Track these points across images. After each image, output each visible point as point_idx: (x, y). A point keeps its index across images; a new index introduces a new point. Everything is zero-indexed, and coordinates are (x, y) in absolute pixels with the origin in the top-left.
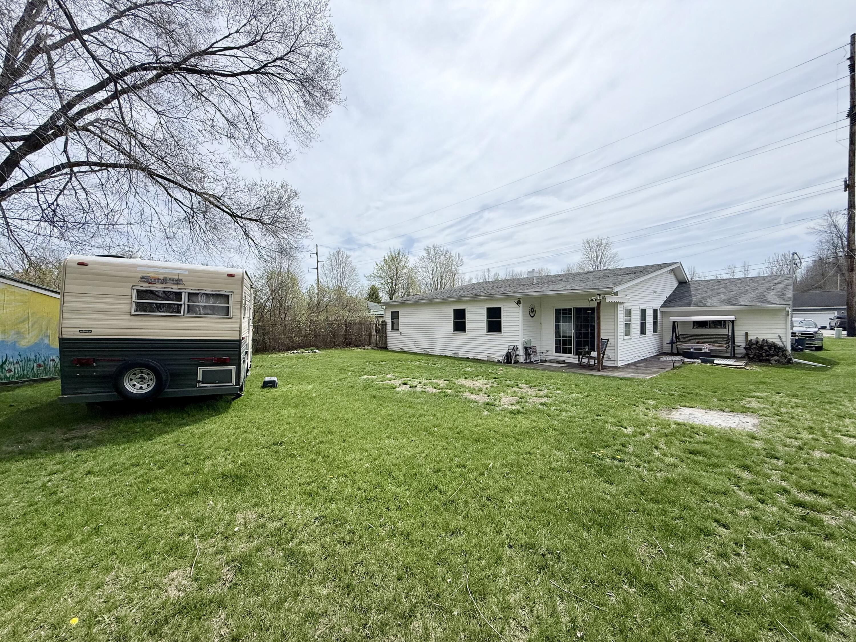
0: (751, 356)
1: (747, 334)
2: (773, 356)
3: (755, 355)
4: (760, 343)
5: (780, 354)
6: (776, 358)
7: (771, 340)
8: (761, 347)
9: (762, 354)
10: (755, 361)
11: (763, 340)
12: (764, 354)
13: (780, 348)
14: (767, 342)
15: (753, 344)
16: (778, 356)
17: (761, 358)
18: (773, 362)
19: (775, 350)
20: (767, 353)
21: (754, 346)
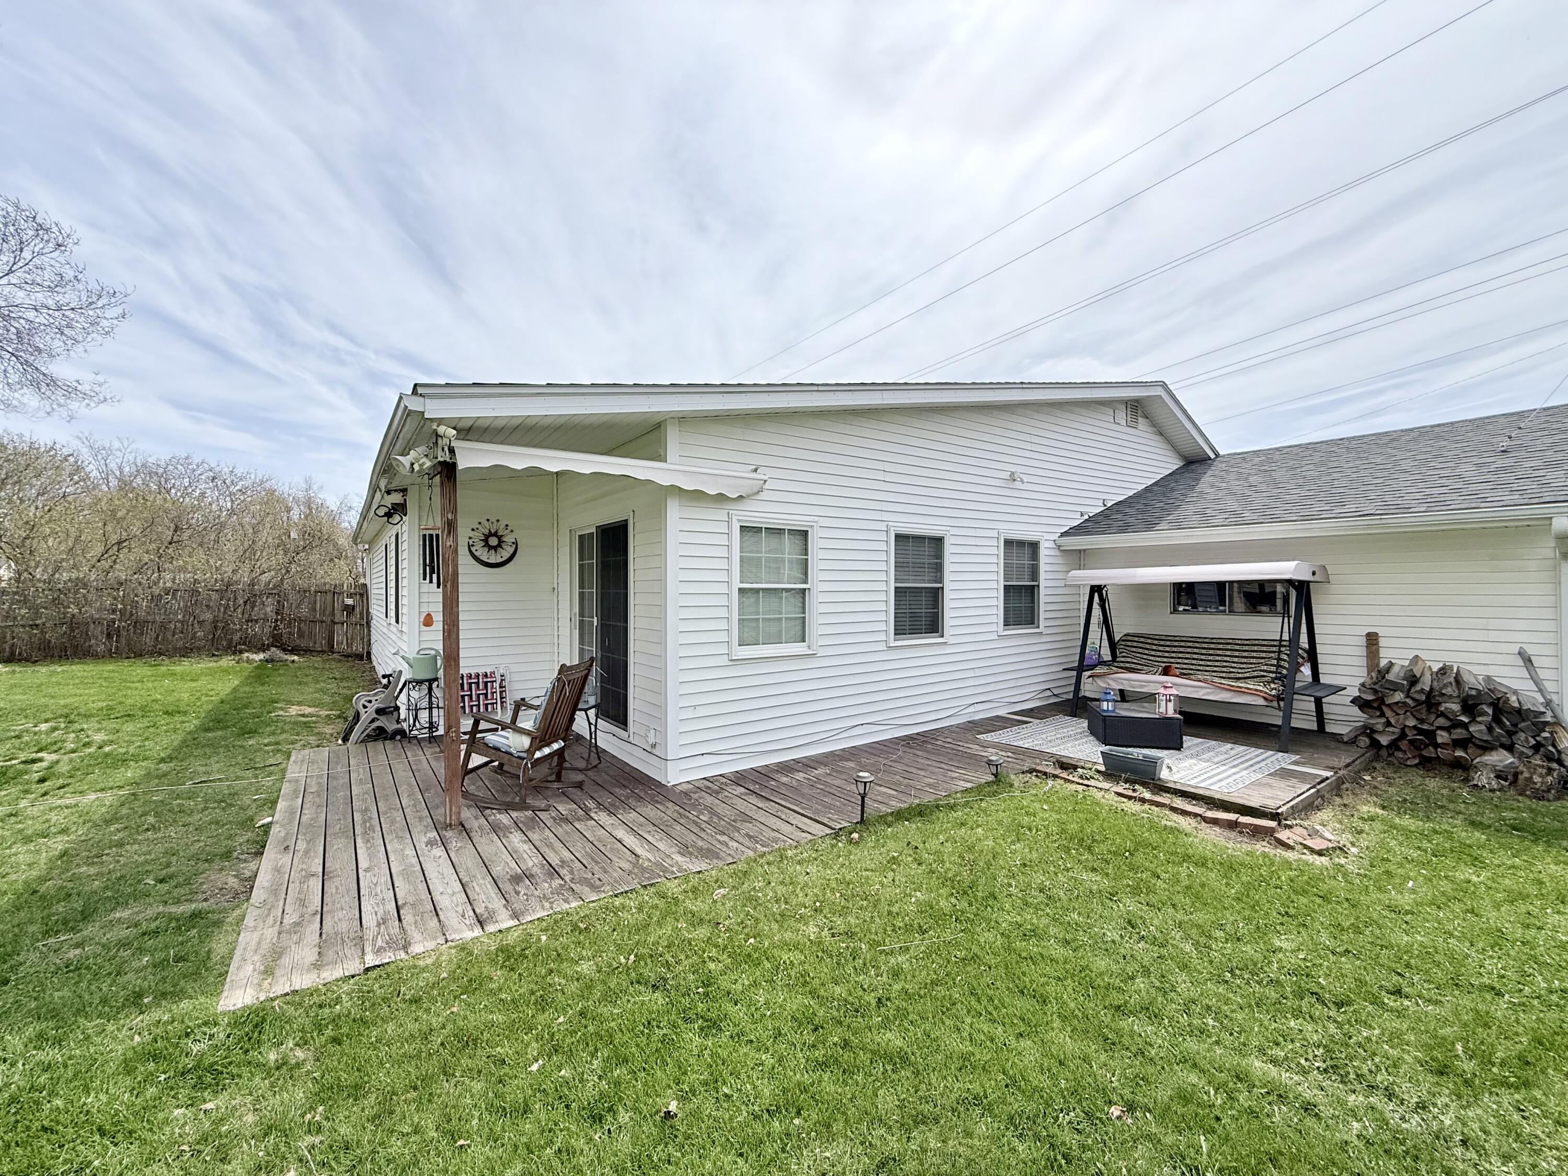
0: (1384, 740)
1: (1372, 640)
2: (1486, 748)
3: (1403, 735)
4: (1426, 683)
5: (1523, 740)
6: (1501, 758)
7: (1481, 672)
8: (1431, 701)
9: (1431, 735)
10: (1403, 765)
11: (1444, 671)
12: (1442, 737)
13: (1520, 713)
14: (1458, 681)
15: (1395, 687)
16: (1510, 748)
17: (1430, 752)
18: (1483, 778)
19: (1496, 719)
20: (1459, 733)
21: (1399, 696)
